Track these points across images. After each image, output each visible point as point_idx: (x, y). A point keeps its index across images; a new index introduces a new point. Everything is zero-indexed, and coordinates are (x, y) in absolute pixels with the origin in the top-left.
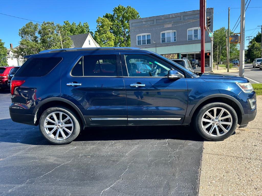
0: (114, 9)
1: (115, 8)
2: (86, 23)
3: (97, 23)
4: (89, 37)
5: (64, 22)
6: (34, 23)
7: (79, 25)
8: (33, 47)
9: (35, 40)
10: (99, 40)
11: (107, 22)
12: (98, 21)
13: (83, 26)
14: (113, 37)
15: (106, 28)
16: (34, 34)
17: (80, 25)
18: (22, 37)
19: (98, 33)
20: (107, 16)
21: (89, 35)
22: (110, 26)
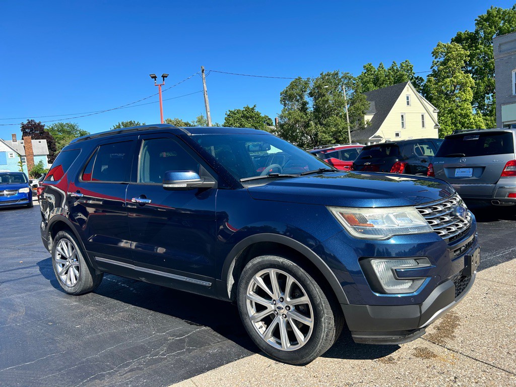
0: (476, 20)
1: (480, 17)
2: (406, 61)
3: (434, 57)
4: (408, 90)
5: (365, 67)
6: (304, 79)
7: (392, 67)
8: (298, 121)
9: (303, 108)
10: (433, 93)
11: (457, 50)
12: (435, 54)
13: (400, 69)
14: (470, 81)
15: (454, 65)
16: (302, 98)
17: (395, 68)
18: (285, 105)
19: (433, 79)
20: (458, 39)
21: (407, 86)
22: (464, 59)
